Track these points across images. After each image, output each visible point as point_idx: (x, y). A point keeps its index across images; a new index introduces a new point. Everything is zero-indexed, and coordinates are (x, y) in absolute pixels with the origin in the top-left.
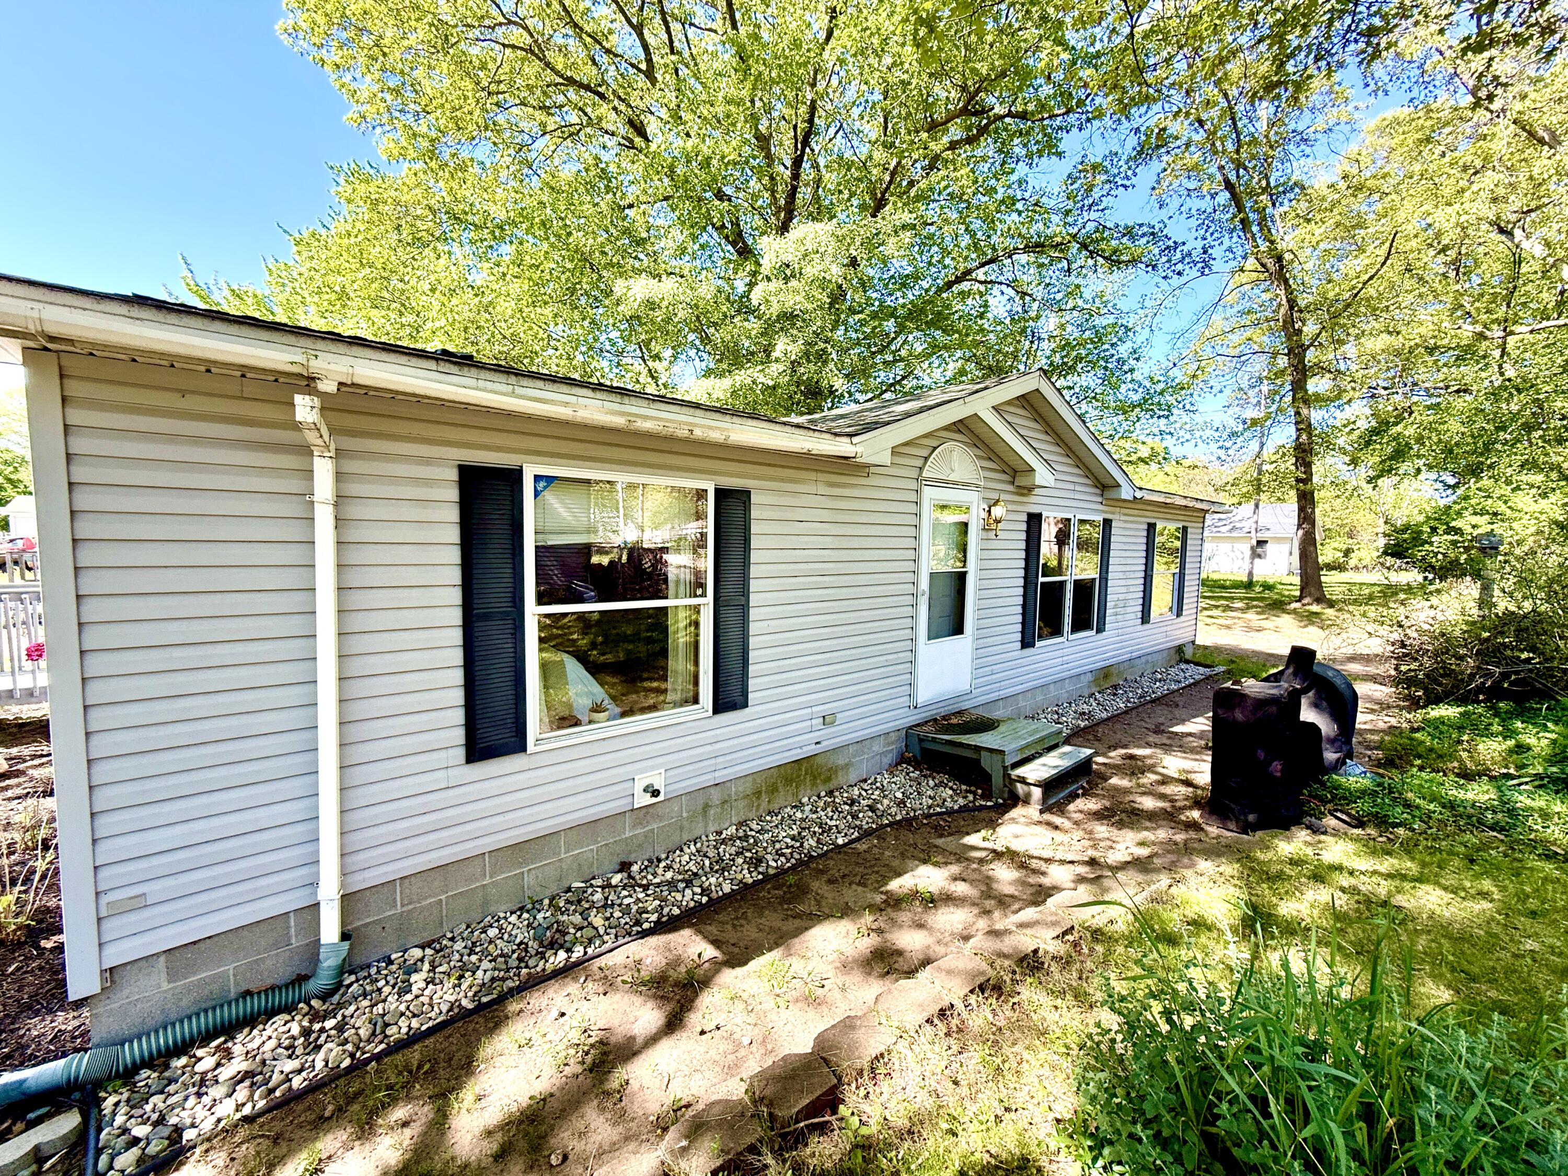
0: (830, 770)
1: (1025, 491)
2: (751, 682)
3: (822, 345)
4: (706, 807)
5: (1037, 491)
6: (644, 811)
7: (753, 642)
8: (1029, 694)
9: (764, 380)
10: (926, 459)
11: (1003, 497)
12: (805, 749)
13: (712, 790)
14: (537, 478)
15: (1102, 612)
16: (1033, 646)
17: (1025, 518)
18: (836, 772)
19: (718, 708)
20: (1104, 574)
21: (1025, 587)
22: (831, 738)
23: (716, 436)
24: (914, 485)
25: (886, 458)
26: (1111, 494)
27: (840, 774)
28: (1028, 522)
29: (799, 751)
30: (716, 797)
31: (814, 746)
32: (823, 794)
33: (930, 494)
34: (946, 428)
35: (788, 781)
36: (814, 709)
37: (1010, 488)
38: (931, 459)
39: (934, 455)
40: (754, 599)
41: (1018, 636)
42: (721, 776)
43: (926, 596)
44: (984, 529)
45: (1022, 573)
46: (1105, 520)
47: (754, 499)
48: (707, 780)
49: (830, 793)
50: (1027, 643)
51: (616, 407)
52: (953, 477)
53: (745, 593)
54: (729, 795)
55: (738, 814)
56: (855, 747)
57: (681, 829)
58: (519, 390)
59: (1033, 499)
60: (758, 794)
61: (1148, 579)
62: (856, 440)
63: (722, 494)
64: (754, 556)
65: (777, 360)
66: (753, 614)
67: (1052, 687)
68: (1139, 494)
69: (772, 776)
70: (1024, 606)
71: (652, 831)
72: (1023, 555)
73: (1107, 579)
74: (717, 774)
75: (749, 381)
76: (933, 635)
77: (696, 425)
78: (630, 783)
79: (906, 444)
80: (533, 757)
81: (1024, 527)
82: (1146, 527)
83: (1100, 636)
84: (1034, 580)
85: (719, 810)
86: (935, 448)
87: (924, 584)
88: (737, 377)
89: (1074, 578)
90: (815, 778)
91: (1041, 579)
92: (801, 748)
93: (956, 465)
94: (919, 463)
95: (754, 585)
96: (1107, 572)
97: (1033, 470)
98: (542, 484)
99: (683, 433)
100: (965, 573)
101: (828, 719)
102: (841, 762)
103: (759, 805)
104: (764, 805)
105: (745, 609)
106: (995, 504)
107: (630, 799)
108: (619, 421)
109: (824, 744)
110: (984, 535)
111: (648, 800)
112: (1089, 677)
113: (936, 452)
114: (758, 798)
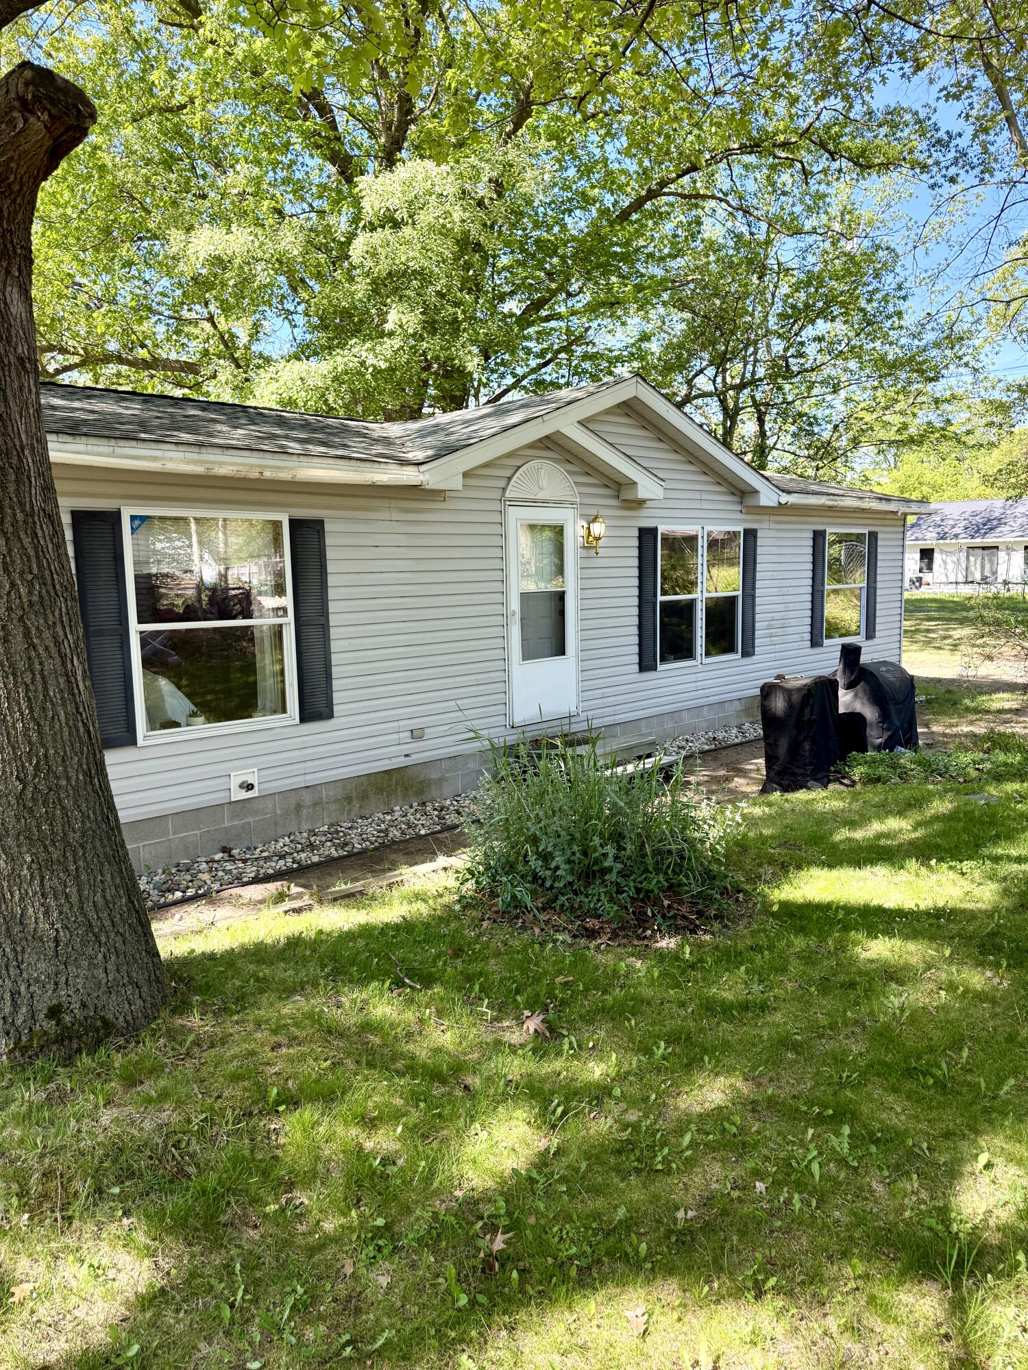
0: (422, 782)
1: (634, 505)
2: (335, 695)
3: (451, 310)
4: (299, 807)
5: (649, 504)
6: (241, 805)
7: (335, 659)
8: (655, 721)
9: (375, 362)
10: (510, 479)
11: (602, 512)
12: (394, 760)
13: (304, 793)
14: (133, 518)
15: (749, 633)
16: (655, 669)
17: (636, 533)
18: (429, 785)
19: (306, 716)
20: (749, 591)
21: (640, 606)
22: (421, 752)
23: (284, 475)
24: (496, 506)
25: (457, 483)
26: (750, 501)
27: (433, 787)
28: (640, 538)
29: (387, 762)
30: (307, 798)
31: (403, 759)
32: (415, 804)
33: (513, 513)
34: (532, 446)
35: (380, 790)
36: (401, 723)
37: (614, 502)
38: (514, 479)
39: (518, 474)
40: (333, 620)
41: (636, 659)
42: (311, 779)
43: (518, 617)
44: (584, 547)
45: (636, 592)
46: (746, 531)
47: (328, 527)
48: (299, 782)
49: (424, 804)
50: (646, 665)
51: (195, 456)
52: (540, 496)
53: (325, 613)
54: (321, 798)
55: (330, 816)
56: (448, 763)
57: (276, 824)
58: (118, 450)
59: (644, 512)
60: (349, 799)
61: (818, 595)
62: (423, 468)
63: (295, 524)
64: (331, 581)
65: (391, 334)
66: (334, 633)
67: (685, 714)
68: (785, 498)
69: (362, 784)
70: (640, 626)
71: (249, 823)
72: (636, 572)
73: (753, 597)
74: (308, 777)
75: (354, 364)
76: (528, 654)
77: (266, 467)
78: (226, 780)
79: (487, 465)
80: (142, 751)
81: (636, 543)
82: (811, 535)
83: (747, 660)
84: (651, 598)
85: (311, 811)
86: (519, 467)
87: (515, 605)
88: (339, 359)
89: (706, 595)
90: (407, 789)
91: (660, 598)
92: (390, 758)
93: (545, 484)
94: (502, 484)
95: (332, 607)
96: (754, 588)
97: (635, 483)
98: (137, 522)
99: (254, 474)
100: (564, 593)
101: (415, 733)
102: (434, 775)
103: (350, 810)
104: (355, 811)
105: (325, 628)
106: (594, 521)
107: (227, 793)
108: (199, 469)
109: (414, 757)
110: (584, 553)
111: (244, 795)
112: (738, 706)
113: (520, 471)
114: (349, 803)
